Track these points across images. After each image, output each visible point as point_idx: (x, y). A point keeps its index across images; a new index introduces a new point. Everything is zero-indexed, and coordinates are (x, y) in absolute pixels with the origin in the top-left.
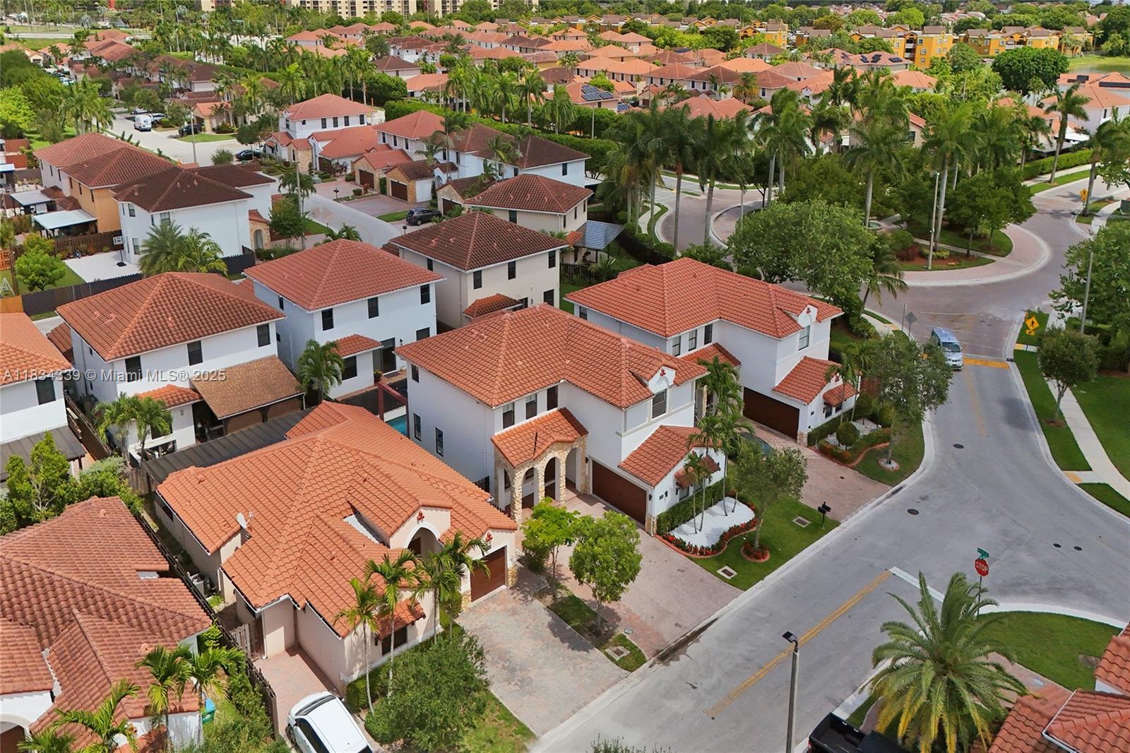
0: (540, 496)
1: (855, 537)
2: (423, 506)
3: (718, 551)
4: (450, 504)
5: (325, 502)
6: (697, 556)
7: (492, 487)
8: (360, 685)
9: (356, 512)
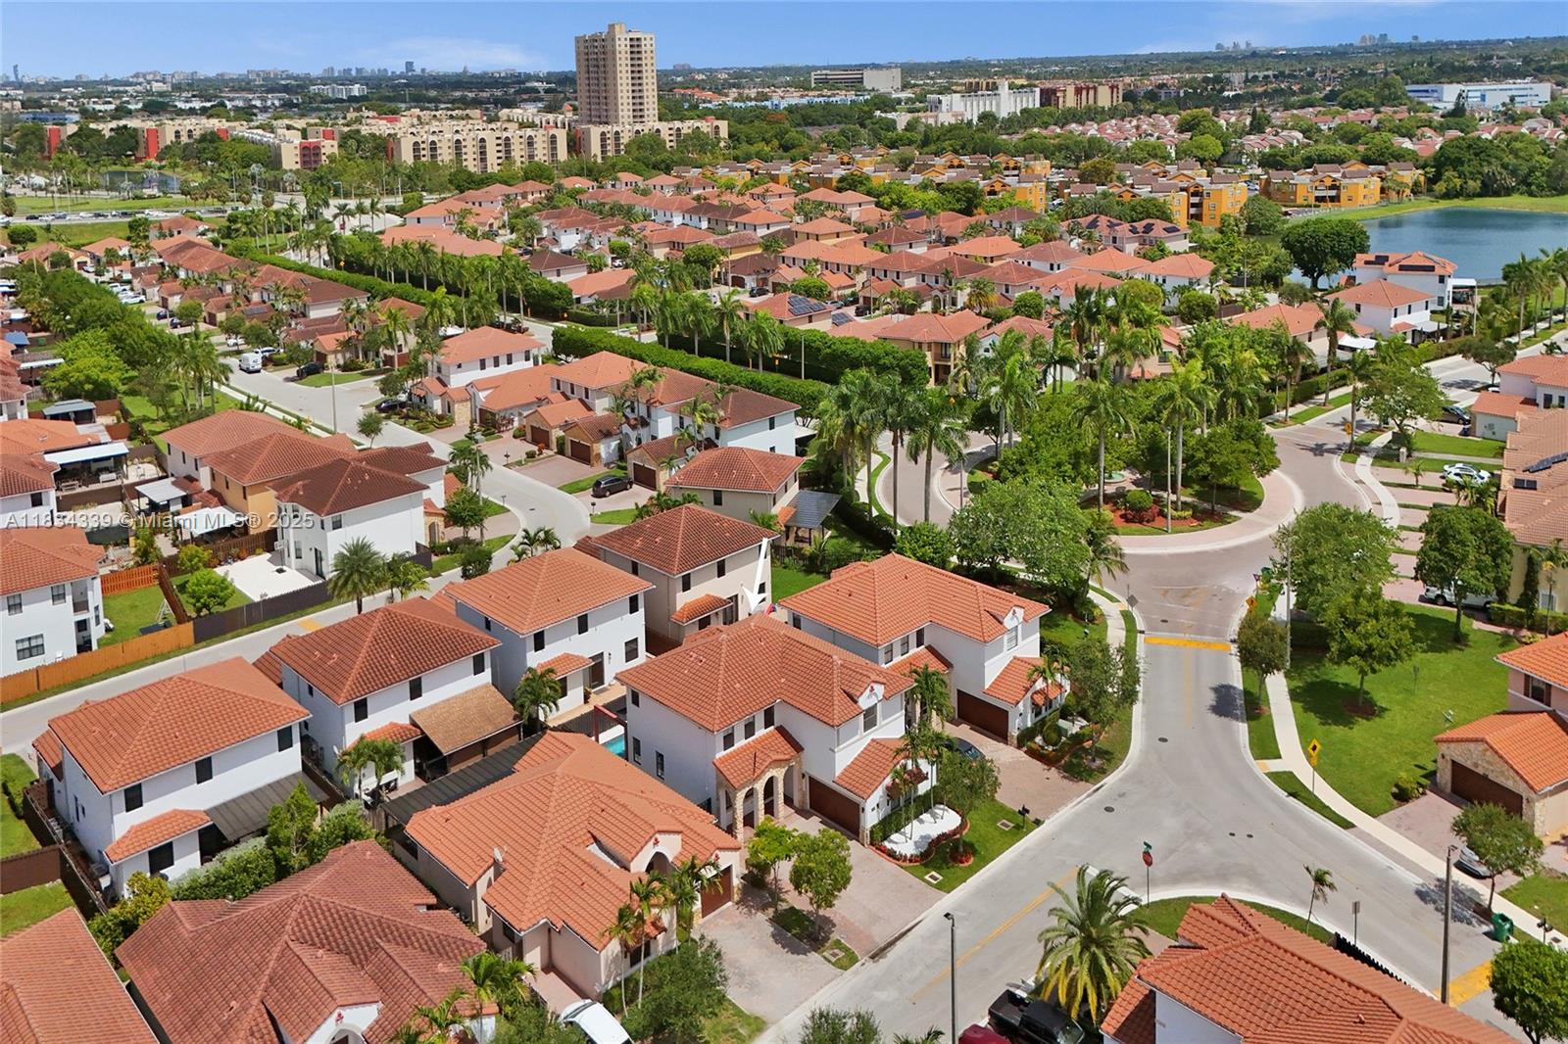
0: (761, 817)
1: (1052, 837)
2: (660, 832)
3: (927, 857)
4: (681, 828)
5: (569, 833)
6: (907, 864)
7: (714, 807)
8: (615, 992)
9: (596, 840)
